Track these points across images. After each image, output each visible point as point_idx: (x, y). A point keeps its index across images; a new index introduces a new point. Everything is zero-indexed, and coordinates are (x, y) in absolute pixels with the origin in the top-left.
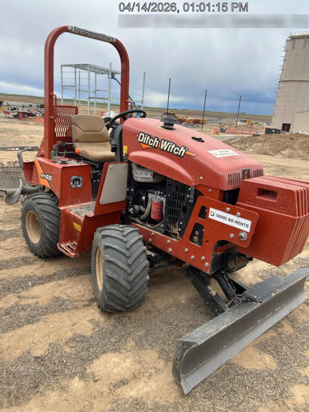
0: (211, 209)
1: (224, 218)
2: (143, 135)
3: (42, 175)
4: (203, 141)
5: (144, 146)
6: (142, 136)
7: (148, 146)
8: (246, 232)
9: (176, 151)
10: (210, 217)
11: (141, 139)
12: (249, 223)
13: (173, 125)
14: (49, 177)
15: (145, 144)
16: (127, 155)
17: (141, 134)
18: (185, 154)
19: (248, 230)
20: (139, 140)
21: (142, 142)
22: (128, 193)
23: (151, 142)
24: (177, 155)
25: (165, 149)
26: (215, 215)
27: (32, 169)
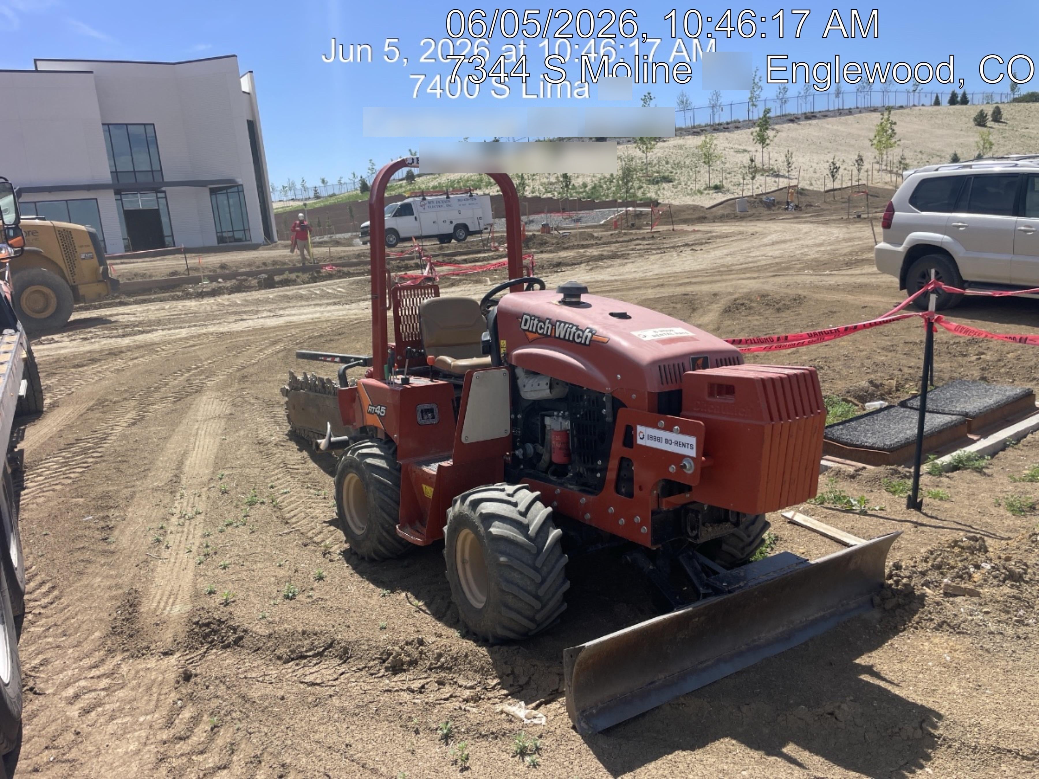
0: (640, 428)
1: (659, 439)
2: (528, 317)
3: (371, 408)
4: (630, 318)
5: (531, 336)
6: (526, 320)
7: (537, 335)
8: (692, 458)
9: (579, 336)
10: (639, 442)
11: (525, 325)
12: (692, 440)
13: (579, 296)
14: (381, 410)
15: (532, 332)
16: (507, 354)
17: (525, 317)
18: (590, 341)
19: (693, 453)
20: (523, 327)
21: (528, 330)
22: (514, 423)
23: (541, 328)
24: (580, 343)
25: (562, 336)
26: (646, 437)
27: (353, 400)
